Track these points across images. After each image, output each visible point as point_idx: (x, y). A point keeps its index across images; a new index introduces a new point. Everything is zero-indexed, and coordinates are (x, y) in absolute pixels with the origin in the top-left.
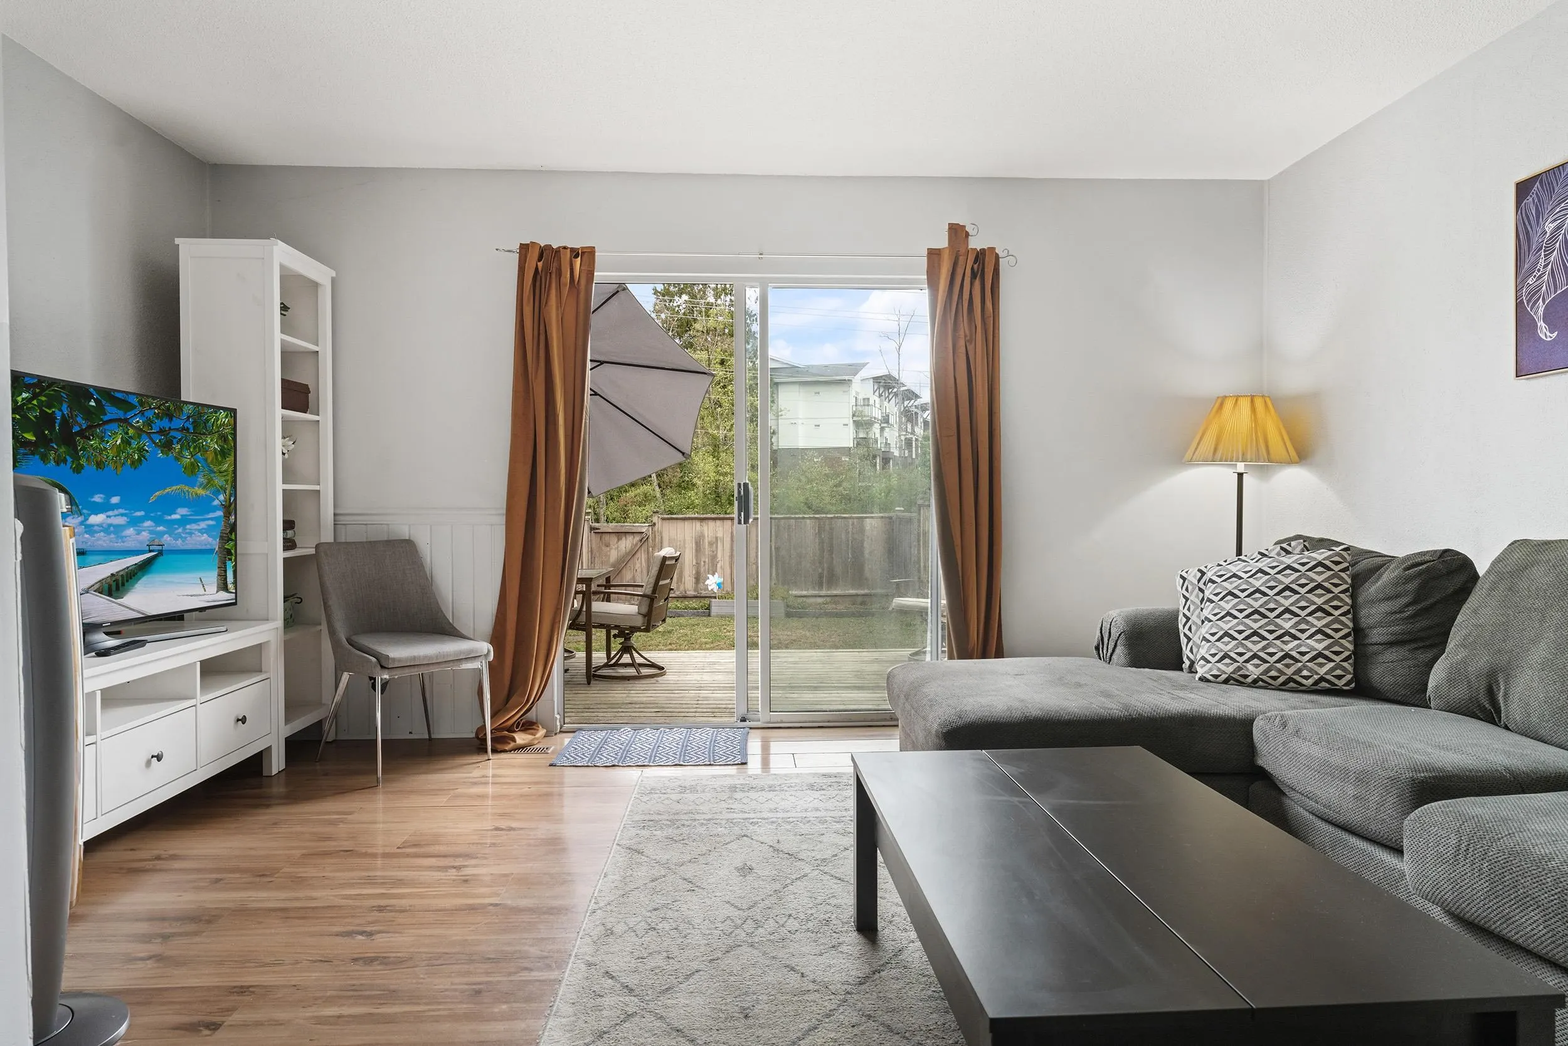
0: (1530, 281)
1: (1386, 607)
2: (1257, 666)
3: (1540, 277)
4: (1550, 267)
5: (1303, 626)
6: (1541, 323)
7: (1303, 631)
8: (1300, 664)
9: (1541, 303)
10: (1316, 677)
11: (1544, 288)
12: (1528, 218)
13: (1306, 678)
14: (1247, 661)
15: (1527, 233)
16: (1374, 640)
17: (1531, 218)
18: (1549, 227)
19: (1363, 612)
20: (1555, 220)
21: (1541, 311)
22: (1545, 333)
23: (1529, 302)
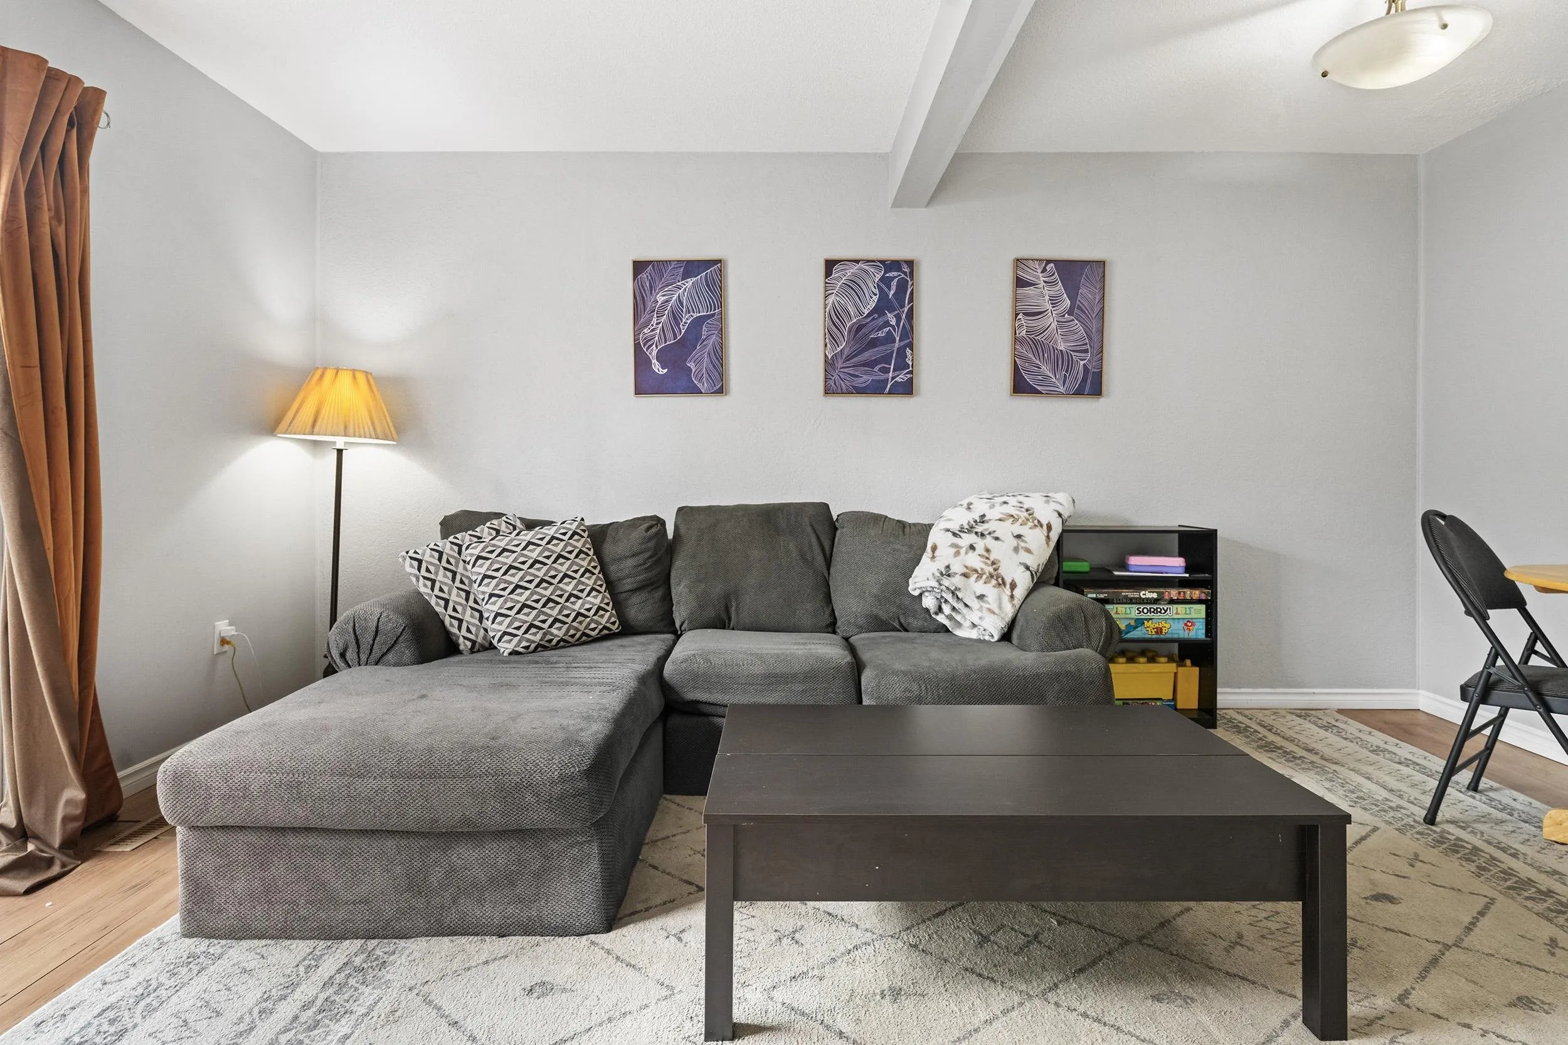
0: (645, 331)
1: (630, 562)
2: (560, 629)
3: (653, 330)
4: (661, 325)
5: (581, 587)
6: (654, 361)
7: (582, 591)
8: (588, 619)
9: (655, 348)
10: (600, 627)
11: (657, 338)
12: (643, 287)
13: (593, 630)
14: (551, 626)
15: (643, 297)
16: (623, 590)
17: (646, 288)
18: (661, 299)
19: (613, 568)
20: (664, 295)
21: (655, 353)
22: (657, 367)
23: (645, 345)
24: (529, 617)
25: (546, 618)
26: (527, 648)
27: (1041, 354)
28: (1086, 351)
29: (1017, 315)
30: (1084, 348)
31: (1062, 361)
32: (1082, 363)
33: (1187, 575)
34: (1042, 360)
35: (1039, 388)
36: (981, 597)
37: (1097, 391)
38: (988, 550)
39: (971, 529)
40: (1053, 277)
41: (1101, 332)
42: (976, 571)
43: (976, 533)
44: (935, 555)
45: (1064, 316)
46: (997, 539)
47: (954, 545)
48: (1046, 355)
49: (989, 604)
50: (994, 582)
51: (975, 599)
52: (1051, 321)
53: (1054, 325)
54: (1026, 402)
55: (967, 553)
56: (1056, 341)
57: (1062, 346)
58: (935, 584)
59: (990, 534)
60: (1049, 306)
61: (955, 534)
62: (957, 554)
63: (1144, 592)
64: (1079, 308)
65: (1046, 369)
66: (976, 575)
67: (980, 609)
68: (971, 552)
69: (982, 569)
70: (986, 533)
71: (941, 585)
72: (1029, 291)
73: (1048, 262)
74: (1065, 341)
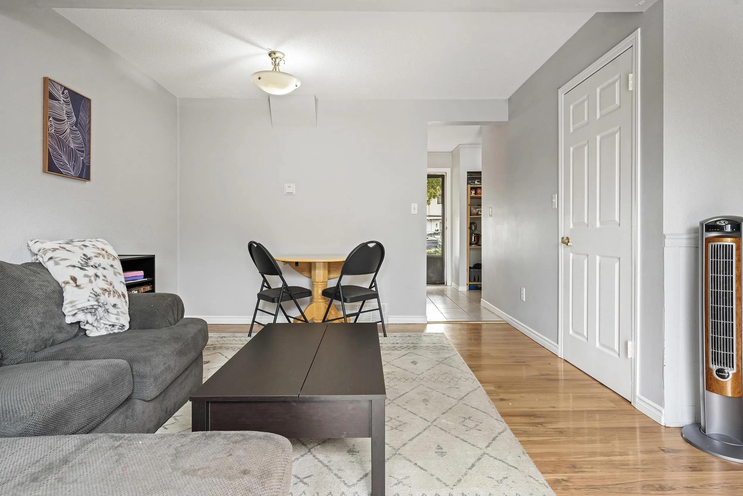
27: (62, 148)
28: (83, 152)
29: (49, 117)
30: (82, 149)
31: (72, 155)
32: (82, 158)
33: (147, 279)
34: (63, 152)
35: (61, 170)
36: (115, 306)
37: (88, 178)
38: (105, 276)
39: (87, 265)
40: (68, 99)
41: (89, 141)
42: (106, 290)
43: (92, 266)
44: (78, 284)
45: (73, 126)
46: (104, 268)
47: (86, 276)
48: (65, 149)
49: (120, 309)
50: (117, 295)
51: (113, 308)
52: (67, 127)
53: (68, 131)
54: (53, 179)
55: (96, 280)
56: (69, 142)
57: (72, 146)
58: (96, 303)
59: (99, 266)
60: (66, 118)
61: (81, 268)
62: (91, 281)
63: (133, 291)
64: (80, 125)
65: (65, 158)
66: (107, 293)
67: (118, 314)
68: (98, 279)
69: (109, 288)
70: (97, 265)
71: (98, 302)
72: (55, 103)
73: (66, 88)
74: (75, 143)
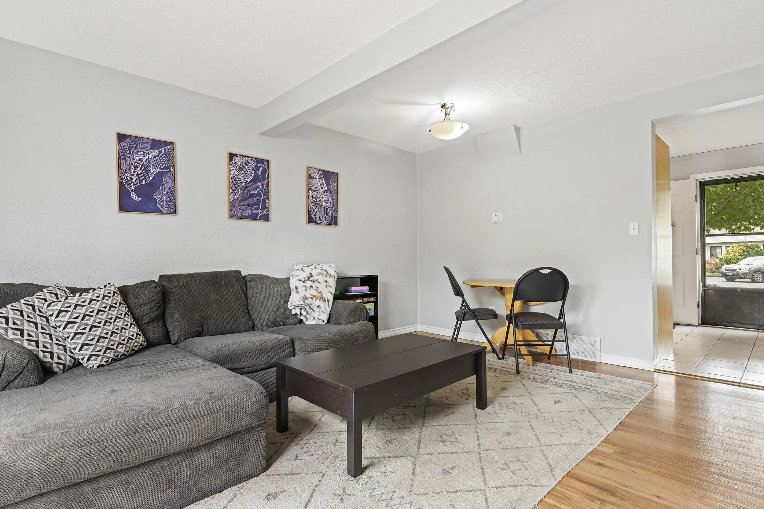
0: (126, 175)
2: (122, 348)
3: (132, 175)
4: (137, 173)
5: (126, 323)
6: (133, 193)
7: (127, 325)
8: (134, 341)
9: (133, 185)
10: (139, 344)
11: (134, 180)
12: (124, 149)
13: (136, 346)
15: (124, 155)
16: (143, 322)
17: (126, 151)
18: (136, 158)
19: (136, 311)
20: (139, 156)
21: (133, 188)
22: (134, 196)
23: (126, 183)
24: (104, 343)
25: (114, 343)
26: (107, 362)
27: (317, 207)
28: (332, 208)
29: (309, 190)
30: (332, 206)
31: (324, 211)
32: (331, 212)
33: (370, 293)
34: (318, 209)
35: (317, 221)
36: (318, 307)
37: (336, 224)
38: (317, 288)
39: (308, 280)
40: (321, 177)
41: (337, 200)
42: (315, 296)
43: (311, 281)
44: (298, 291)
45: (325, 193)
46: (319, 283)
47: (304, 286)
48: (319, 208)
49: (322, 309)
50: (322, 300)
51: (317, 308)
52: (320, 194)
53: (322, 196)
54: (312, 227)
55: (310, 289)
56: (322, 203)
57: (324, 205)
58: (303, 303)
59: (316, 281)
60: (320, 188)
61: (303, 282)
62: (306, 290)
63: (358, 300)
64: (330, 190)
65: (319, 214)
66: (315, 298)
67: (319, 312)
68: (311, 289)
69: (317, 295)
70: (315, 280)
71: (305, 303)
72: (313, 181)
73: (320, 170)
74: (326, 203)
